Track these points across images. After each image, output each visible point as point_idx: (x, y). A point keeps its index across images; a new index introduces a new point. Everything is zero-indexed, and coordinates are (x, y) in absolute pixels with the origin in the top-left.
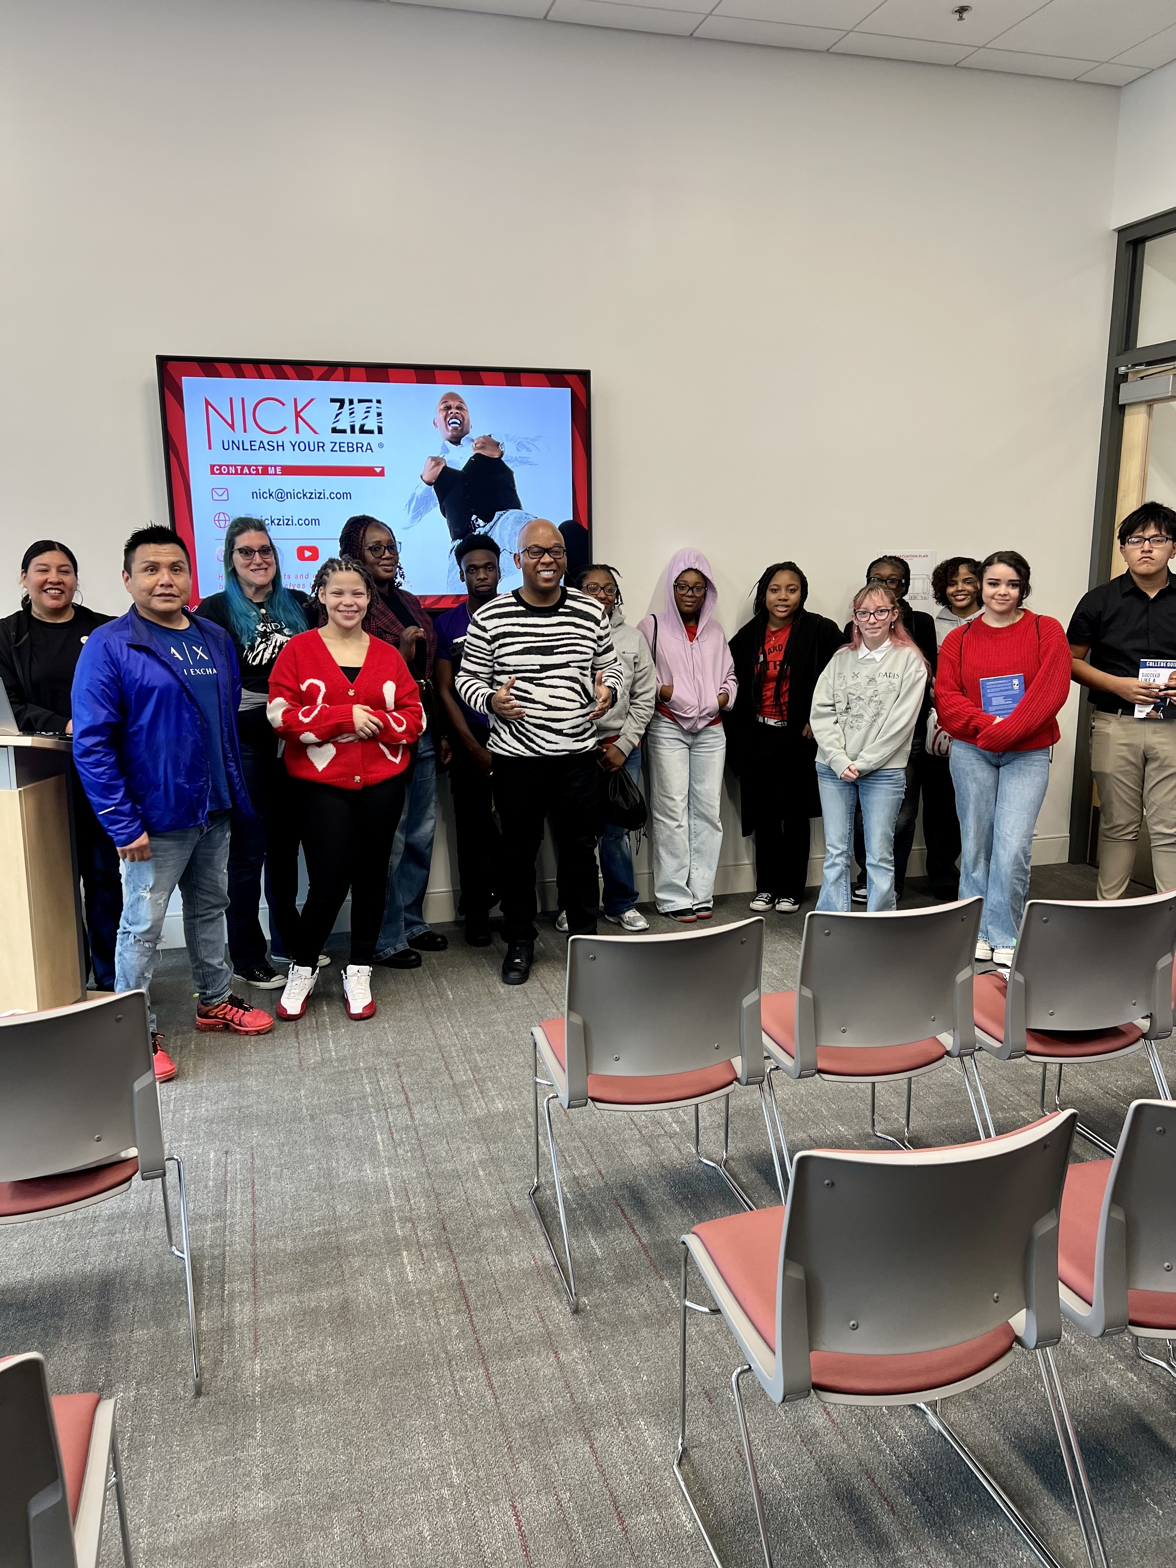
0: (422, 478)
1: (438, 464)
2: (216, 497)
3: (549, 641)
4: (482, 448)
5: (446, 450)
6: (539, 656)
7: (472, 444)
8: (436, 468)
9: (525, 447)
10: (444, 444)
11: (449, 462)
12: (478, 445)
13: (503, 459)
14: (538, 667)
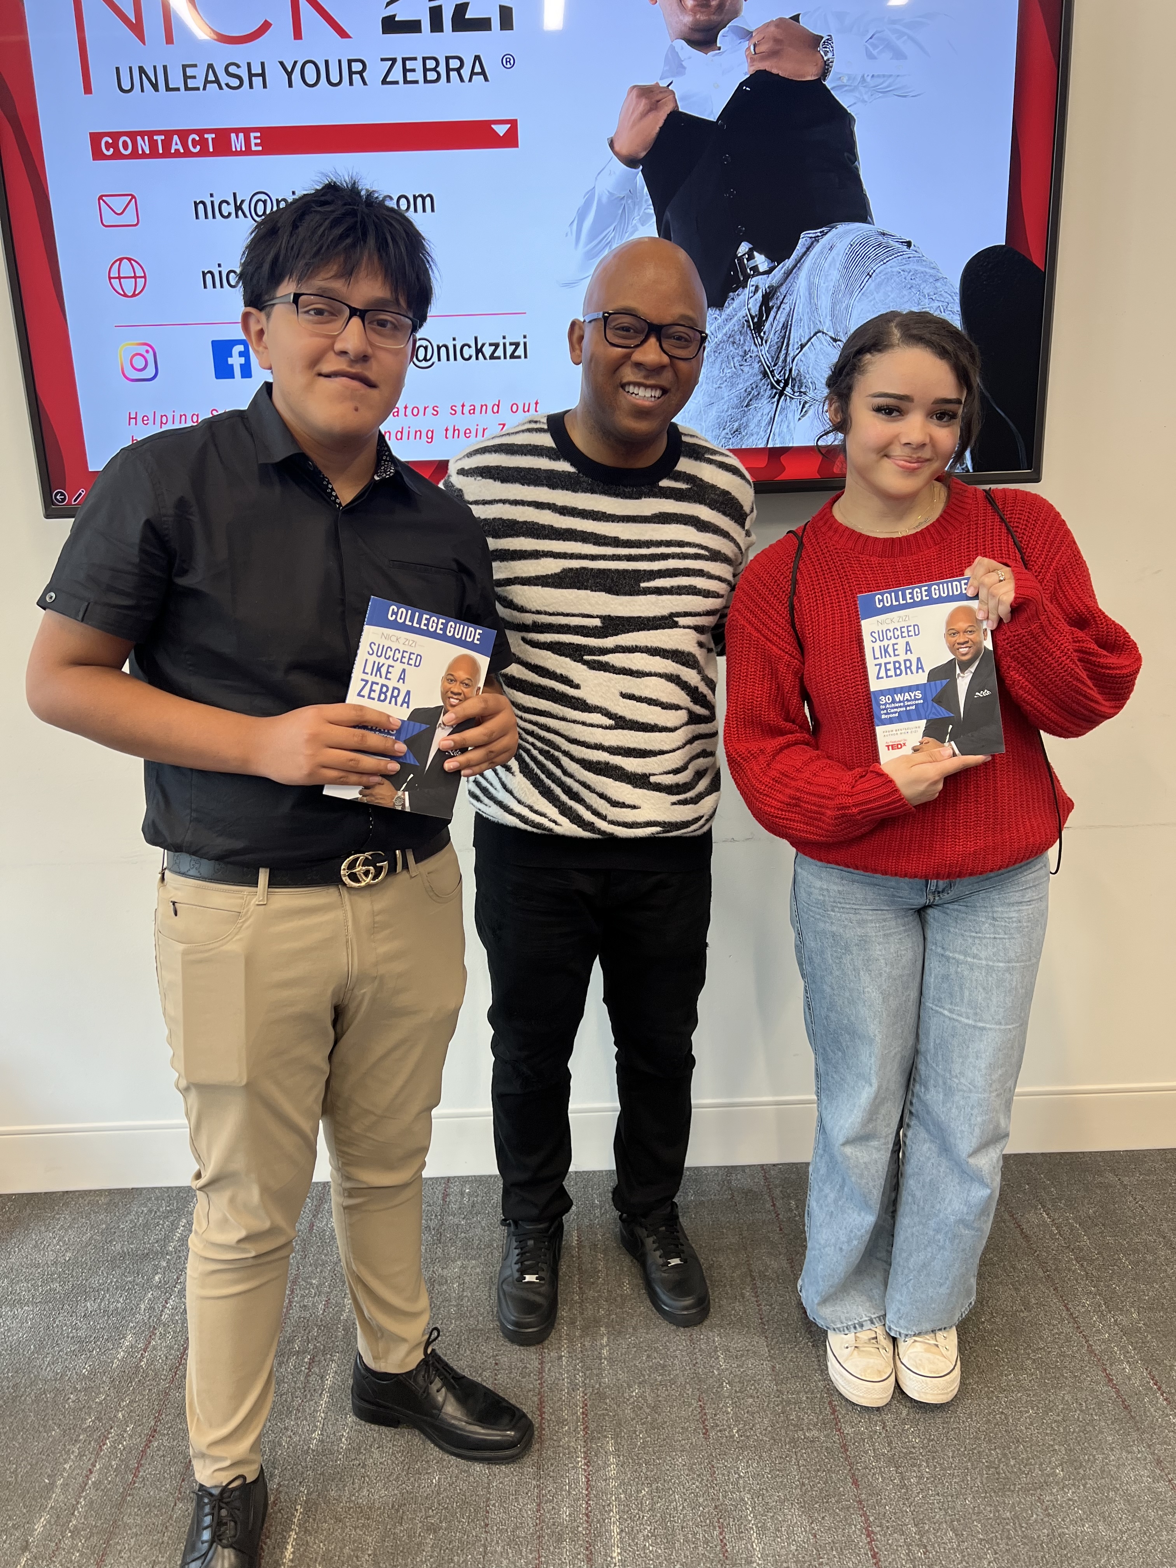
0: (611, 145)
1: (654, 106)
2: (110, 218)
3: (630, 558)
4: (773, 54)
5: (677, 66)
6: (603, 596)
7: (746, 44)
8: (651, 116)
9: (889, 46)
10: (672, 48)
11: (683, 99)
12: (762, 48)
13: (828, 83)
14: (597, 622)
